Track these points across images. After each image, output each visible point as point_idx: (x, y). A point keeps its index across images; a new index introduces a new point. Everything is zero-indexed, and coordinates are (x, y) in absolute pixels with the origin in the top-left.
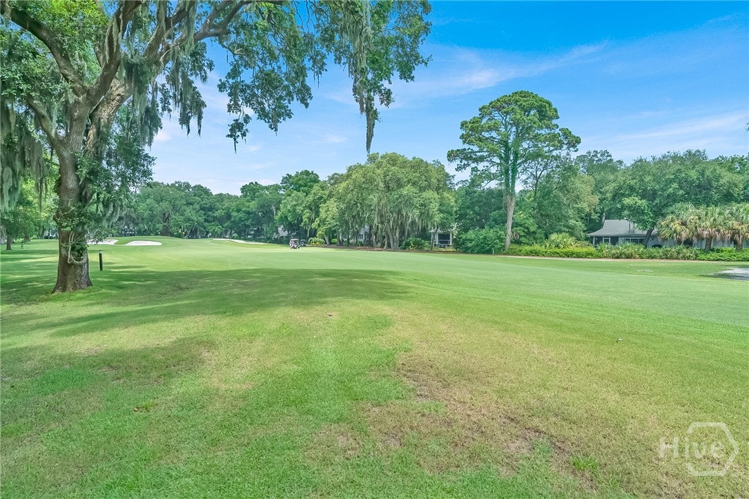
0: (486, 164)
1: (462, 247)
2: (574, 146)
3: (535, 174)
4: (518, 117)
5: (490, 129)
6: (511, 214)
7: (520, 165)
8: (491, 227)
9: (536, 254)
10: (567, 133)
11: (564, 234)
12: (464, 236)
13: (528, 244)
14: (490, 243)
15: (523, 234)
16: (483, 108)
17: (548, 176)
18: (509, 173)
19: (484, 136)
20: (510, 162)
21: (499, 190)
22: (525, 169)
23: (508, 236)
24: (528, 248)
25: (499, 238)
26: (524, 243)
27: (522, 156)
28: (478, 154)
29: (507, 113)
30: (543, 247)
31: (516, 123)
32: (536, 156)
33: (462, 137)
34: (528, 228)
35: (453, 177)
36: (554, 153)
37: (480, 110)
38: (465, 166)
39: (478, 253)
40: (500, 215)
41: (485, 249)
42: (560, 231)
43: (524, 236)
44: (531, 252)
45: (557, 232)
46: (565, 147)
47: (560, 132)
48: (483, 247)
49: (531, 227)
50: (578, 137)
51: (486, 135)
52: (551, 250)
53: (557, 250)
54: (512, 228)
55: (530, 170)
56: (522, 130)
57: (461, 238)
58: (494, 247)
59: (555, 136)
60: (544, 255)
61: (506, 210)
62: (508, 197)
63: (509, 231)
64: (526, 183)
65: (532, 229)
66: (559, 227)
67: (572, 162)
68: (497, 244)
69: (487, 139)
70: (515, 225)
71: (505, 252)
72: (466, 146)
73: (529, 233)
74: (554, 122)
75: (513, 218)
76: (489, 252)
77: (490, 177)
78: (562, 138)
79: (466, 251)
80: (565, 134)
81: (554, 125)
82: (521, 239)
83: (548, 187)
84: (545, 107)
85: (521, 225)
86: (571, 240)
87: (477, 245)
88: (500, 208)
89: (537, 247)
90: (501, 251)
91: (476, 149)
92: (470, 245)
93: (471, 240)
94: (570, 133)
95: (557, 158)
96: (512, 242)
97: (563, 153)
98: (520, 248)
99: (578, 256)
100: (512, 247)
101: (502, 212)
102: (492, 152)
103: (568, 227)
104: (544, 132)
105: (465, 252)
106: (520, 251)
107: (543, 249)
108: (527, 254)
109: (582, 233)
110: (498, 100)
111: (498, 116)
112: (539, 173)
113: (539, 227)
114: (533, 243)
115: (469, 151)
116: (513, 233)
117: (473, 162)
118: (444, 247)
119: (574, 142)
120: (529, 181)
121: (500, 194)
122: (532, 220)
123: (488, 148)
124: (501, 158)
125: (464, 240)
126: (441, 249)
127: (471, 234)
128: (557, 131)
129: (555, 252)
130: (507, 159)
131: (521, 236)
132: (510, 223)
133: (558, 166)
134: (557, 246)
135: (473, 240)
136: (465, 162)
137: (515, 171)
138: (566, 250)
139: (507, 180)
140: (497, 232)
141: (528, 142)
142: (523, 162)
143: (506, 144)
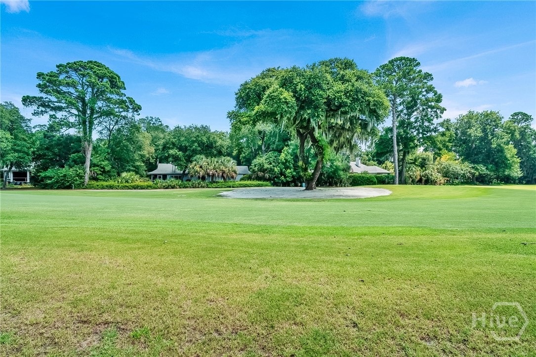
0: (64, 113)
1: (39, 183)
2: (137, 111)
3: (108, 127)
4: (93, 80)
5: (68, 85)
6: (89, 156)
7: (96, 118)
8: (71, 167)
9: (111, 187)
10: (132, 102)
11: (132, 172)
12: (42, 174)
13: (104, 180)
14: (70, 180)
15: (99, 172)
16: (61, 65)
17: (119, 130)
18: (86, 124)
19: (62, 90)
20: (87, 115)
21: (78, 137)
22: (100, 123)
23: (86, 174)
24: (105, 184)
25: (78, 175)
26: (101, 180)
27: (97, 112)
28: (56, 104)
29: (84, 76)
30: (116, 182)
31: (92, 85)
32: (108, 114)
33: (39, 86)
34: (103, 168)
35: (29, 120)
36: (123, 114)
37: (58, 66)
38: (42, 113)
39: (58, 188)
40: (79, 157)
41: (64, 185)
42: (129, 171)
43: (100, 174)
44: (107, 186)
45: (126, 171)
46: (131, 111)
47: (127, 99)
48: (63, 184)
49: (106, 168)
50: (139, 105)
51: (65, 89)
52: (122, 185)
53: (127, 184)
54: (90, 167)
55: (105, 124)
56: (97, 91)
57: (40, 175)
58: (73, 183)
59: (123, 102)
60: (117, 189)
61: (84, 154)
62: (86, 143)
63: (88, 170)
64: (101, 133)
65: (107, 169)
66: (128, 168)
67: (136, 122)
68: (77, 180)
69: (65, 92)
70: (93, 165)
71: (84, 187)
72: (44, 95)
73: (104, 172)
74: (122, 91)
75: (91, 160)
76: (69, 187)
77: (69, 125)
78: (128, 104)
79: (46, 187)
80: (130, 101)
81: (122, 94)
82: (98, 176)
83: (119, 138)
84: (115, 78)
85: (98, 166)
86: (137, 177)
87: (57, 182)
88: (78, 152)
89: (111, 183)
90: (81, 186)
91: (53, 99)
92: (49, 182)
93: (50, 178)
94: (134, 101)
95: (124, 118)
96: (90, 179)
97: (130, 115)
98: (98, 184)
99: (142, 188)
100: (90, 183)
101: (80, 154)
102: (71, 104)
103: (134, 167)
104: (115, 97)
105: (43, 188)
106: (98, 186)
107: (116, 184)
108: (103, 188)
109: (144, 172)
110: (75, 63)
111: (75, 77)
112: (111, 127)
113: (113, 168)
114: (108, 180)
115: (47, 100)
116: (91, 171)
117: (51, 110)
118: (20, 184)
119: (137, 109)
120: (104, 132)
121: (78, 140)
122: (106, 162)
123: (66, 100)
124: (79, 111)
125: (42, 177)
126: (16, 186)
127: (49, 172)
128: (124, 98)
129: (126, 186)
130: (84, 112)
131: (98, 174)
132: (88, 163)
133: (126, 124)
134: (127, 182)
135: (53, 178)
136: (41, 108)
137: (91, 123)
138: (132, 184)
139: (85, 130)
140: (77, 171)
141: (102, 102)
142: (98, 117)
143: (83, 100)
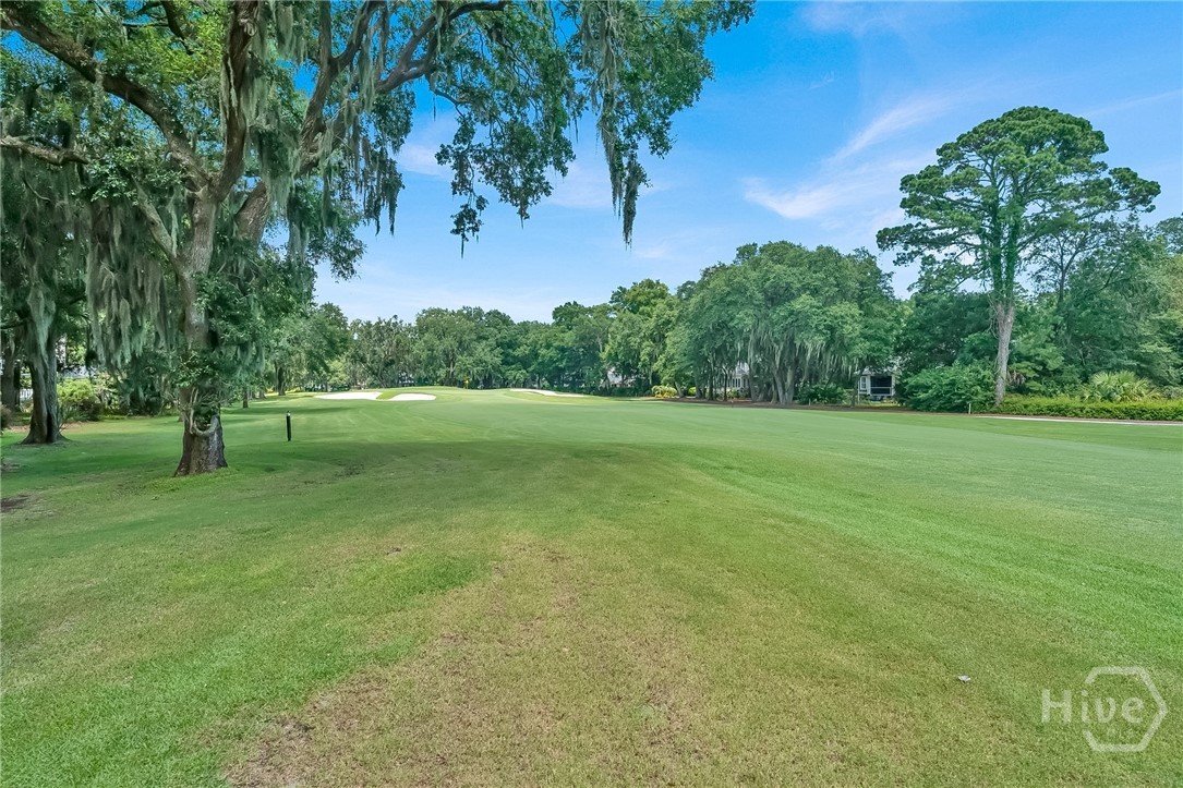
0: (953, 248)
1: (909, 400)
2: (1144, 201)
3: (1058, 260)
4: (1012, 158)
5: (958, 184)
6: (1006, 337)
7: (1024, 246)
8: (966, 363)
9: (1061, 412)
10: (1126, 177)
11: (1124, 373)
12: (912, 381)
13: (1044, 394)
14: (963, 392)
15: (1031, 374)
16: (946, 147)
17: (1088, 263)
18: (1000, 262)
19: (949, 199)
20: (1002, 242)
21: (981, 296)
22: (1037, 252)
23: (1000, 380)
24: (1045, 402)
25: (980, 382)
26: (1035, 392)
27: (1030, 229)
28: (937, 232)
29: (993, 153)
30: (1077, 398)
31: (1011, 170)
32: (1056, 228)
33: (904, 204)
34: (1043, 364)
35: (889, 276)
36: (1101, 218)
37: (939, 152)
38: (911, 257)
39: (940, 410)
40: (984, 341)
41: (952, 403)
42: (1118, 368)
43: (1035, 379)
44: (1050, 409)
45: (1108, 370)
46: (1123, 204)
47: (1111, 177)
48: (949, 400)
49: (1050, 362)
50: (1153, 183)
51: (953, 196)
52: (1093, 405)
53: (1108, 405)
54: (1009, 363)
55: (1049, 254)
56: (1027, 179)
57: (907, 383)
58: (971, 399)
59: (1100, 186)
60: (1076, 415)
61: (996, 332)
62: (999, 306)
63: (1003, 368)
64: (1039, 278)
65: (1053, 365)
66: (1114, 360)
67: (1141, 233)
68: (977, 394)
69: (955, 203)
70: (1016, 357)
71: (994, 409)
72: (914, 220)
73: (1044, 373)
74: (1097, 158)
75: (1011, 346)
76: (961, 409)
77: (966, 273)
78: (1115, 188)
79: (917, 406)
80: (1121, 179)
81: (1097, 165)
82: (1028, 385)
83: (1088, 285)
84: (1071, 131)
85: (1028, 359)
86: (1140, 385)
87: (938, 397)
88: (982, 328)
89: (1062, 399)
90: (987, 406)
91: (929, 223)
92: (922, 396)
93: (926, 388)
94: (1135, 175)
95: (1106, 227)
96: (1008, 390)
97: (1121, 216)
98: (1027, 402)
99: (1157, 416)
100: (1008, 400)
101: (986, 334)
102: (963, 226)
103: (1138, 358)
104: (1076, 179)
105: (914, 409)
106: (1026, 406)
107: (1076, 402)
108: (1040, 413)
109: (1171, 370)
110: (975, 131)
111: (974, 160)
112: (1067, 258)
113: (1068, 361)
114: (1055, 392)
115: (920, 227)
116: (1011, 372)
117: (929, 248)
118: (881, 400)
119: (1145, 193)
120: (1044, 274)
121: (983, 301)
122: (1051, 348)
123: (952, 219)
124: (983, 235)
125: (912, 387)
126: (872, 404)
127: (924, 377)
128: (1104, 175)
129: (1103, 409)
130: (996, 236)
131: (1028, 379)
132: (1004, 354)
133: (1109, 243)
134: (1109, 397)
135: (930, 387)
136: (912, 248)
137: (1012, 258)
138: (1129, 404)
139: (997, 276)
140: (978, 372)
141: (1041, 202)
142: (1030, 241)
143: (992, 209)
